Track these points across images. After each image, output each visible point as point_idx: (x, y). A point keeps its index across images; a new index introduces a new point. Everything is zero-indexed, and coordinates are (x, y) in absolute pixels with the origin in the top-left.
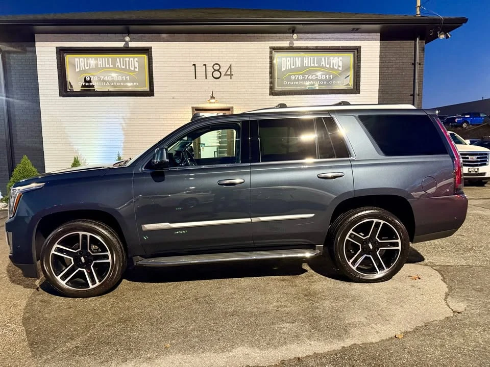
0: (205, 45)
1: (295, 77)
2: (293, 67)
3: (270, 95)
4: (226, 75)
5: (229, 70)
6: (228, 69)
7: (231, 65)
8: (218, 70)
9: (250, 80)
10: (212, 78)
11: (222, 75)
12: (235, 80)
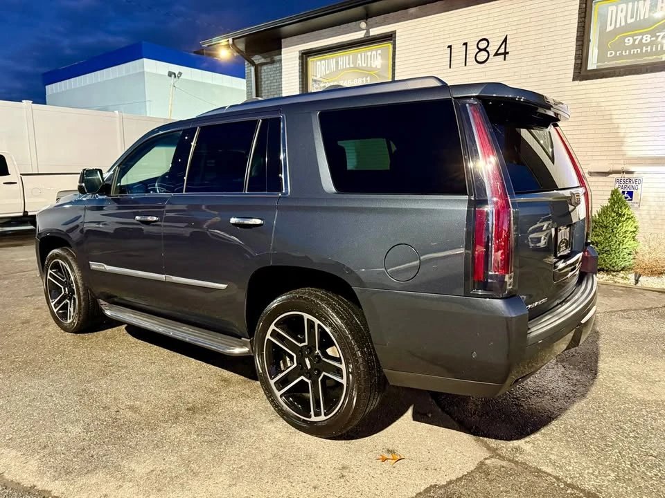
0: (467, 12)
1: (634, 40)
2: (630, 21)
3: (574, 80)
4: (496, 54)
5: (503, 46)
6: (502, 44)
7: (506, 38)
8: (485, 50)
9: (536, 58)
10: (476, 63)
11: (491, 56)
12: (512, 62)
